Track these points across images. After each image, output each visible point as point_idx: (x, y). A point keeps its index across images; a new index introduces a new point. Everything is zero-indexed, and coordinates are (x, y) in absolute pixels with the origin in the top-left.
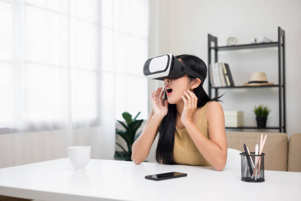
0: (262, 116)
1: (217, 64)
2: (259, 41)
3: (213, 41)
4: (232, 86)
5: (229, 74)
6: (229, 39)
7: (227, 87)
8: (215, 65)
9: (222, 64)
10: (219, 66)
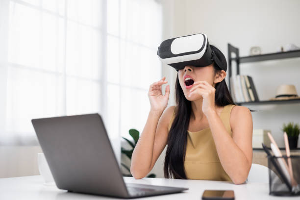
0: (292, 135)
1: (238, 77)
2: (286, 50)
3: (234, 52)
4: (257, 101)
5: (252, 87)
6: (252, 49)
7: (250, 103)
8: (237, 78)
9: (244, 76)
10: (241, 79)
